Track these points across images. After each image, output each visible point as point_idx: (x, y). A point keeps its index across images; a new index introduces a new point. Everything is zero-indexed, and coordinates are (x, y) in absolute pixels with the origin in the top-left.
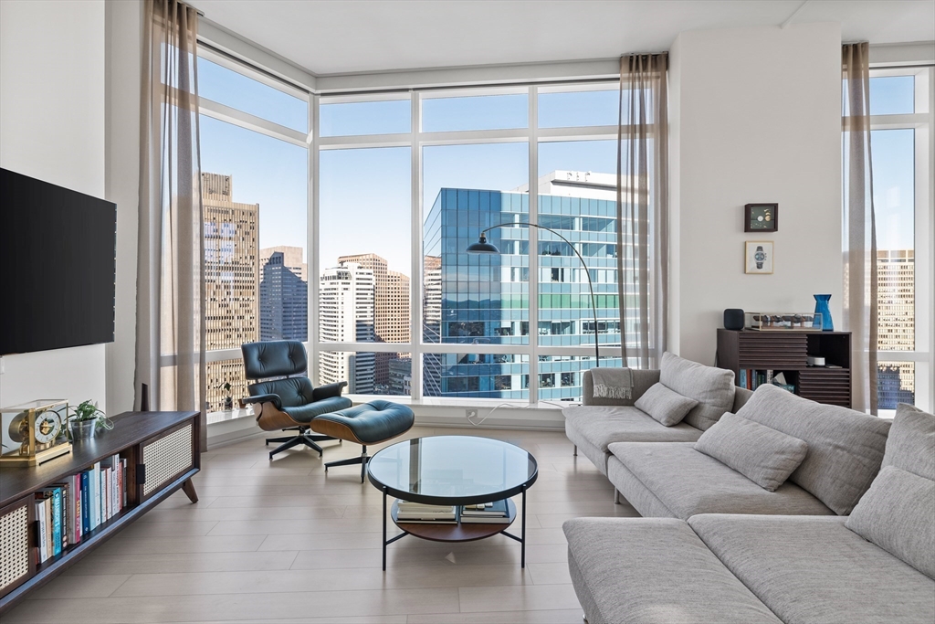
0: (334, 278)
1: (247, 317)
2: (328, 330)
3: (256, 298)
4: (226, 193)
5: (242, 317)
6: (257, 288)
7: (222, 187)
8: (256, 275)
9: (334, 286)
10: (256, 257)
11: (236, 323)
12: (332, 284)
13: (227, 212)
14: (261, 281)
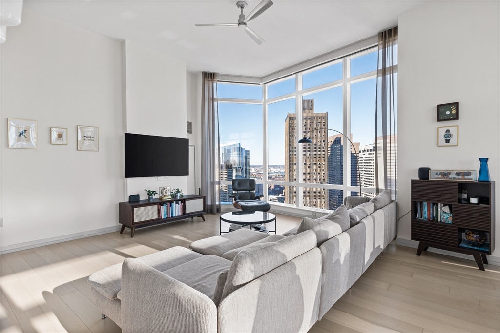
0: (371, 150)
1: (322, 173)
2: (367, 182)
3: (326, 163)
4: (311, 109)
5: (319, 173)
6: (327, 158)
7: (309, 106)
8: (326, 151)
9: (371, 155)
10: (326, 141)
11: (316, 176)
12: (369, 154)
13: (312, 119)
14: (329, 154)
